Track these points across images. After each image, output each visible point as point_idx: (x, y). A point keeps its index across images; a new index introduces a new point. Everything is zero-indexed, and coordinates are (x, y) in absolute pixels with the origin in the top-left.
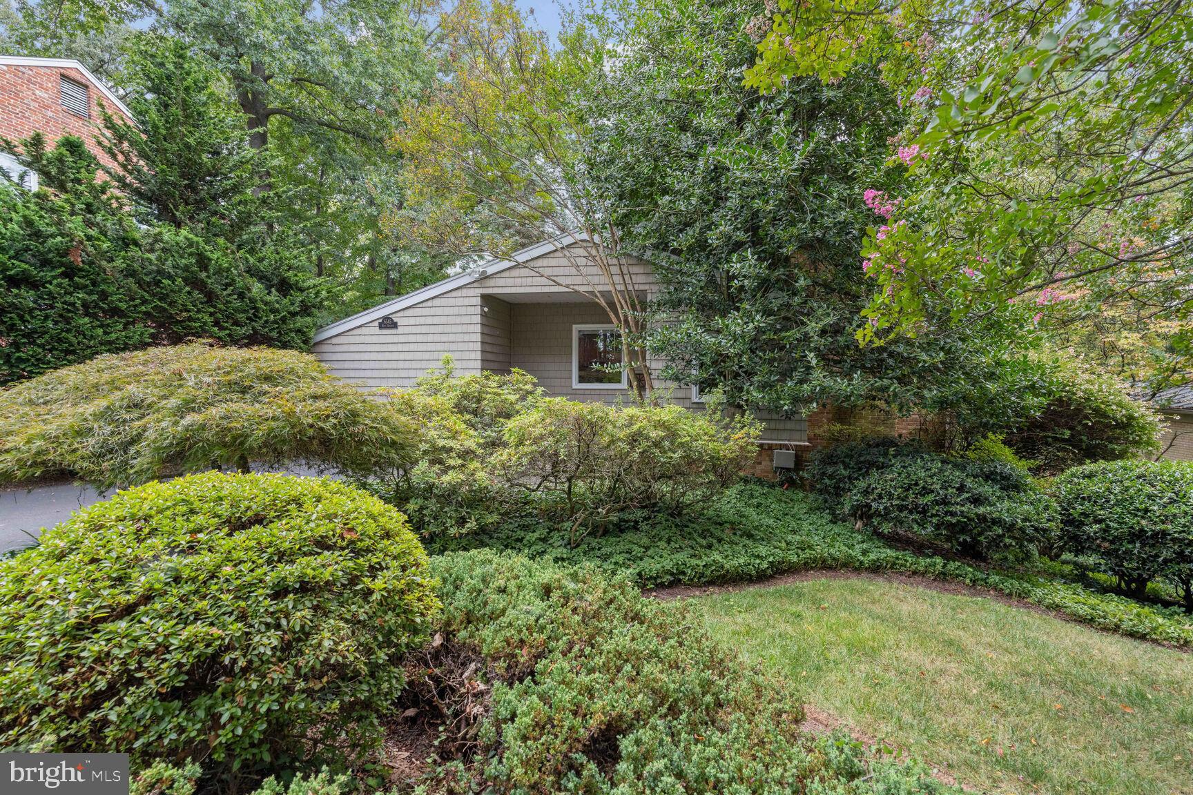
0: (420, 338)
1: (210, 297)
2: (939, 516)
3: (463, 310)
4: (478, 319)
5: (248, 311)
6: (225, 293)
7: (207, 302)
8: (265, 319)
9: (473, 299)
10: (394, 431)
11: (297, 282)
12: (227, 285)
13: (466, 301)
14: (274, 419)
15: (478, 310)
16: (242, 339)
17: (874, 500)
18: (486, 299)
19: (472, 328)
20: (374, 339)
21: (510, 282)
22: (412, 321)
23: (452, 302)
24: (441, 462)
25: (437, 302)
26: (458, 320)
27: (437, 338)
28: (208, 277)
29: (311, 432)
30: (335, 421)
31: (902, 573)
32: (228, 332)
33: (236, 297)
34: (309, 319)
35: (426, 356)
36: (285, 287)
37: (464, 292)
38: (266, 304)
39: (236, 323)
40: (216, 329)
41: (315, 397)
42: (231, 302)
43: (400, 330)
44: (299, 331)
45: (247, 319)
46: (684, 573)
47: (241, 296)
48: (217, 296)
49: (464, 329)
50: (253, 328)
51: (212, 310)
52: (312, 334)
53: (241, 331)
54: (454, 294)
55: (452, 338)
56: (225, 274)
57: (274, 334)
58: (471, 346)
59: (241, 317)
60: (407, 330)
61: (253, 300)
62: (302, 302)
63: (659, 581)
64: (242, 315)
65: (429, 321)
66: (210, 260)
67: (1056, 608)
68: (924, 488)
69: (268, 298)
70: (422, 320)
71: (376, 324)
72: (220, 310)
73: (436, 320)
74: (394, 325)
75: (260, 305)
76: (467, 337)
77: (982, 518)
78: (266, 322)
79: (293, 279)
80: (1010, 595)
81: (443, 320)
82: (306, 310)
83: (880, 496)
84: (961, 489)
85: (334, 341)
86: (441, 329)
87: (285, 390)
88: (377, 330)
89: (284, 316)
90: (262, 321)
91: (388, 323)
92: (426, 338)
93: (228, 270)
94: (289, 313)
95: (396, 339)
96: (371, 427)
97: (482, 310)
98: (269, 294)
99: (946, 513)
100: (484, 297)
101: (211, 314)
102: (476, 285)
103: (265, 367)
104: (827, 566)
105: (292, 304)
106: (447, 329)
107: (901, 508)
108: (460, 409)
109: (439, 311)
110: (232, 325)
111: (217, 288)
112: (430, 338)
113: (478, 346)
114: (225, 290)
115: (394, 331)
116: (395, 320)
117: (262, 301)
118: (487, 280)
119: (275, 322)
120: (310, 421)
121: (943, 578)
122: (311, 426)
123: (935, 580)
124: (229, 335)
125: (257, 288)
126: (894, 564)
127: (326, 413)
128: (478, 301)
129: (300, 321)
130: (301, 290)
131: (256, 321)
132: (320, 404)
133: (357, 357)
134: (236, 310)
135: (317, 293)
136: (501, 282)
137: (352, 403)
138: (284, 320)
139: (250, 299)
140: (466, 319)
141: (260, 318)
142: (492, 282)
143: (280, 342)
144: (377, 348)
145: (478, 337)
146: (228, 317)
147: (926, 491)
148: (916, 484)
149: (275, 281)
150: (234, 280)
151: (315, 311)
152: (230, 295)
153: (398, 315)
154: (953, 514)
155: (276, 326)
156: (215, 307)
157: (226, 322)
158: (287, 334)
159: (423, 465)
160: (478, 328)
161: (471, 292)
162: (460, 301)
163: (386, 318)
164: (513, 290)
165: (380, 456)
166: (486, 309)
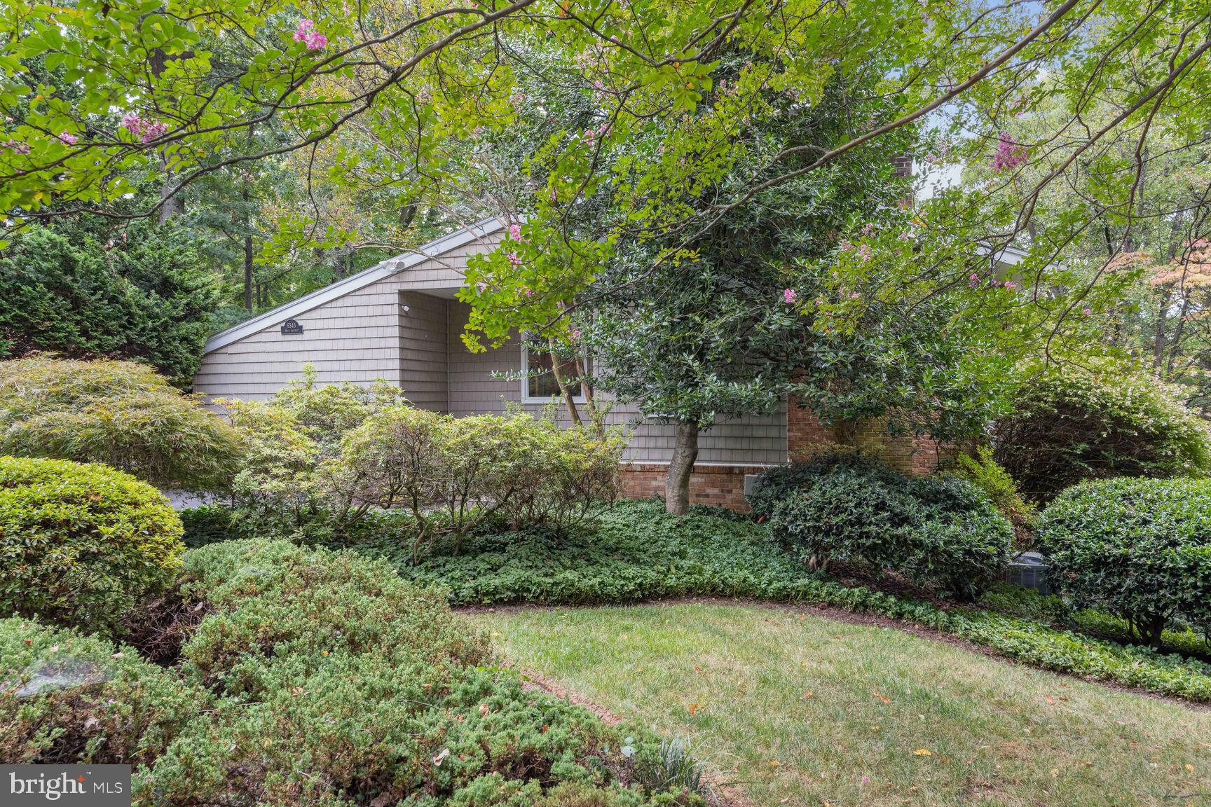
0: (329, 345)
1: (77, 304)
2: (852, 538)
3: (378, 310)
4: (395, 320)
5: (121, 318)
6: (93, 298)
7: (73, 309)
8: (141, 326)
9: (390, 295)
10: (216, 439)
11: (182, 281)
12: (95, 290)
13: (382, 299)
14: (93, 426)
15: (396, 309)
16: (115, 349)
17: (792, 522)
18: (406, 296)
19: (389, 332)
20: (278, 347)
21: (433, 275)
22: (320, 324)
23: (364, 300)
24: (267, 471)
25: (348, 301)
26: (373, 322)
27: (349, 344)
28: (75, 281)
29: (126, 438)
30: (151, 429)
31: (815, 605)
32: (97, 342)
33: (106, 302)
34: (197, 325)
35: (336, 366)
36: (167, 288)
37: (379, 288)
38: (143, 308)
39: (108, 332)
40: (83, 339)
41: (138, 407)
42: (100, 309)
43: (306, 335)
44: (184, 339)
45: (120, 326)
46: (528, 590)
47: (113, 300)
48: (84, 301)
49: (380, 332)
50: (128, 337)
51: (78, 318)
52: (202, 342)
53: (113, 341)
54: (367, 291)
55: (366, 343)
56: (93, 277)
57: (153, 344)
58: (388, 353)
59: (113, 324)
60: (313, 335)
61: (126, 305)
62: (187, 304)
63: (497, 597)
64: (114, 323)
65: (339, 323)
66: (76, 262)
67: (982, 642)
68: (837, 507)
69: (146, 302)
70: (331, 324)
71: (278, 328)
72: (88, 317)
73: (347, 323)
74: (300, 330)
75: (135, 309)
76: (383, 343)
77: (902, 541)
78: (143, 329)
79: (177, 278)
80: (936, 629)
81: (356, 322)
82: (192, 313)
83: (796, 518)
84: (880, 507)
85: (230, 350)
86: (353, 333)
87: (108, 400)
88: (279, 336)
89: (166, 322)
90: (138, 329)
91: (291, 327)
92: (335, 345)
93: (98, 272)
94: (172, 318)
95: (301, 347)
96: (190, 435)
97: (401, 309)
98: (147, 297)
99: (861, 536)
100: (402, 293)
101: (78, 323)
102: (392, 279)
103: (93, 378)
104: (718, 592)
105: (175, 308)
106: (361, 333)
107: (817, 530)
108: (305, 419)
109: (351, 312)
110: (103, 334)
111: (84, 293)
112: (341, 344)
113: (396, 353)
114: (93, 294)
115: (299, 337)
116: (300, 323)
117: (138, 306)
118: (406, 274)
119: (154, 329)
120: (125, 428)
121: (862, 610)
122: (127, 433)
123: (854, 612)
124: (99, 346)
125: (131, 290)
126: (805, 594)
127: (143, 421)
128: (395, 299)
129: (185, 328)
130: (188, 291)
131: (131, 329)
132: (140, 413)
133: (256, 368)
134: (107, 317)
135: (207, 296)
136: (421, 275)
137: (171, 411)
138: (165, 326)
139: (123, 304)
140: (382, 321)
141: (136, 325)
142: (410, 276)
143: (161, 352)
144: (280, 357)
145: (396, 342)
146: (97, 325)
147: (838, 510)
148: (830, 503)
149: (157, 281)
150: (104, 283)
151: (204, 314)
152: (100, 300)
153: (303, 317)
154: (868, 535)
155: (155, 334)
156: (82, 314)
157: (96, 331)
158: (169, 343)
159: (245, 473)
160: (396, 331)
161: (387, 288)
162: (374, 300)
163: (290, 321)
164: (437, 285)
165: (199, 464)
166: (406, 308)
